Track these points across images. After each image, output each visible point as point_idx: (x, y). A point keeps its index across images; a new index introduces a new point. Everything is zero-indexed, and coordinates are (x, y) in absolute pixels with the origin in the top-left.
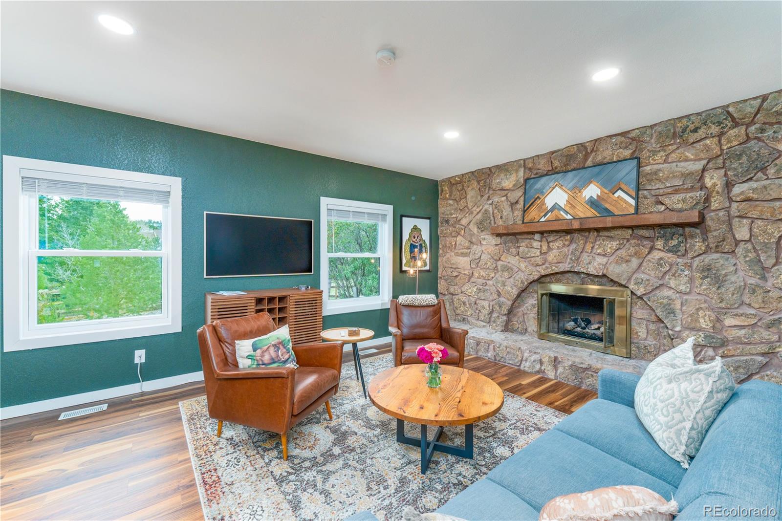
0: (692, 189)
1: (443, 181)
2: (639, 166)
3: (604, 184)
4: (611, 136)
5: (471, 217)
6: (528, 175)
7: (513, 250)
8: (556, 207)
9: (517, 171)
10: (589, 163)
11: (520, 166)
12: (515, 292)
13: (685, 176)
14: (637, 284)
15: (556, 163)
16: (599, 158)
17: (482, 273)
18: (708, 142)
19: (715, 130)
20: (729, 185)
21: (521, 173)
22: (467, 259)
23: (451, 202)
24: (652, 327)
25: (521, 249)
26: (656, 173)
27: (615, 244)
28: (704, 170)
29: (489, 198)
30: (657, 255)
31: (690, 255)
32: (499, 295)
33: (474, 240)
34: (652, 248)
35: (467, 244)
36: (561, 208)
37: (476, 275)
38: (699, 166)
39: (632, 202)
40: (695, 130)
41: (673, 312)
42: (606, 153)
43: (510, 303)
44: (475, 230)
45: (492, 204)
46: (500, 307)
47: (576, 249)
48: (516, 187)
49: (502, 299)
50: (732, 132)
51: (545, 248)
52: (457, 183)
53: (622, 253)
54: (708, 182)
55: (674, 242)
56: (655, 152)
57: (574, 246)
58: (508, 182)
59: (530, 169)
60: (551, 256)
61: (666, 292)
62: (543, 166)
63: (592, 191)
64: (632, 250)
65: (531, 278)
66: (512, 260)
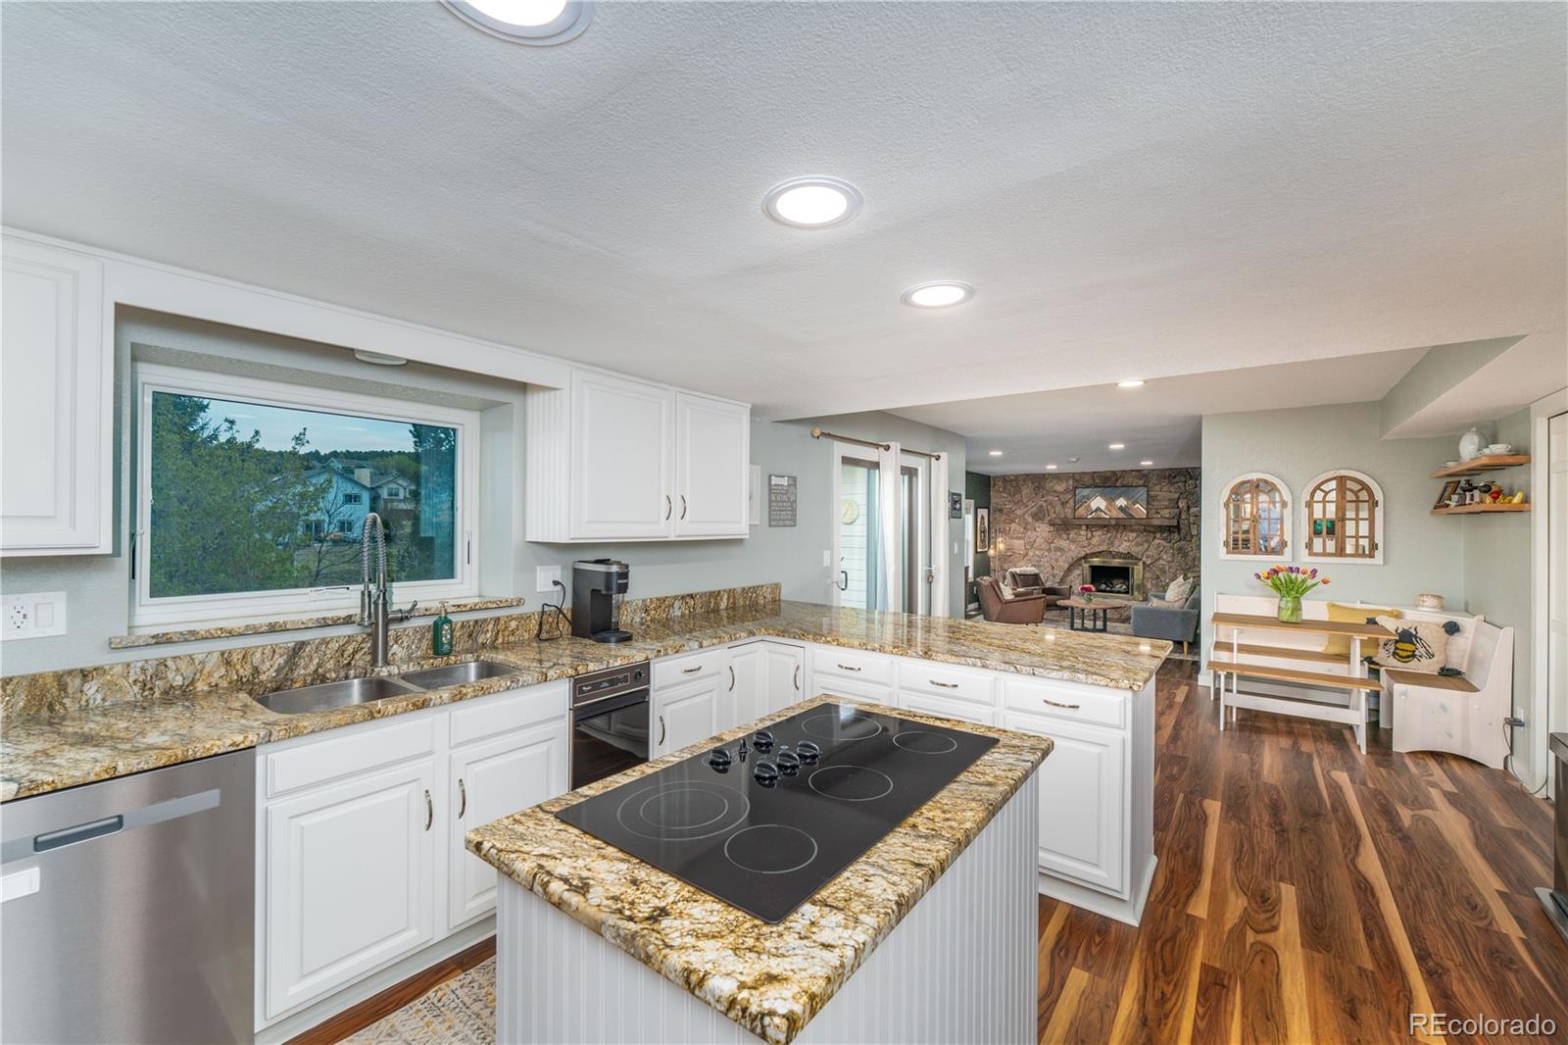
0: (1173, 507)
1: (996, 477)
2: (1148, 491)
3: (1128, 499)
4: (1132, 471)
5: (1025, 509)
6: (1076, 485)
7: (1064, 536)
8: (1098, 509)
9: (1067, 481)
10: (1118, 484)
11: (1070, 477)
12: (1066, 566)
13: (1170, 500)
14: (1147, 557)
15: (1097, 481)
16: (1124, 483)
17: (1037, 553)
18: (1180, 484)
19: (1183, 479)
20: (1189, 508)
21: (1071, 482)
22: (1021, 542)
23: (1005, 495)
24: (1154, 582)
25: (1071, 536)
26: (1156, 496)
27: (1134, 535)
28: (1179, 499)
29: (1043, 496)
30: (1157, 541)
31: (1173, 541)
32: (1053, 568)
33: (1029, 527)
34: (1155, 538)
35: (1022, 530)
36: (1101, 511)
37: (1031, 554)
38: (1176, 496)
39: (1145, 512)
40: (1175, 477)
41: (1165, 572)
42: (1129, 480)
43: (1062, 574)
44: (1030, 520)
45: (1045, 501)
46: (1054, 577)
47: (1110, 537)
48: (1066, 491)
49: (1055, 572)
50: (1190, 482)
51: (1089, 535)
52: (1012, 481)
53: (1139, 540)
54: (1181, 505)
55: (1165, 535)
56: (1156, 485)
57: (1109, 535)
58: (1060, 488)
59: (1077, 481)
60: (1094, 541)
61: (1161, 562)
62: (1087, 480)
63: (1121, 502)
64: (1144, 539)
65: (1080, 556)
66: (1064, 543)
